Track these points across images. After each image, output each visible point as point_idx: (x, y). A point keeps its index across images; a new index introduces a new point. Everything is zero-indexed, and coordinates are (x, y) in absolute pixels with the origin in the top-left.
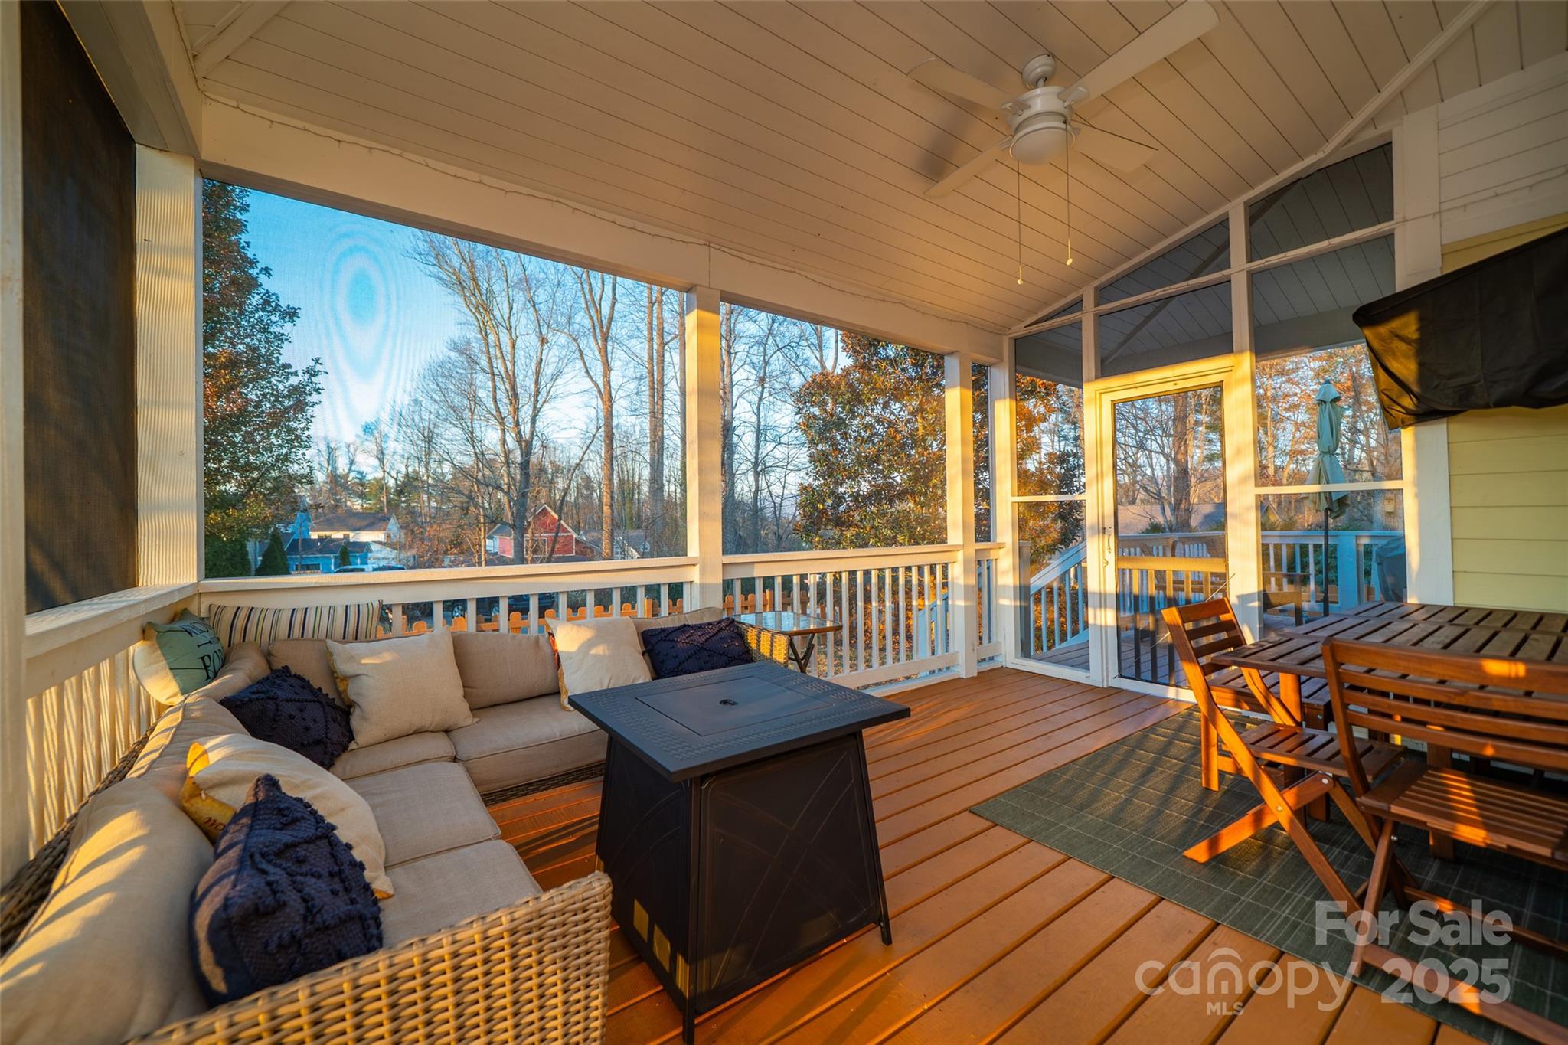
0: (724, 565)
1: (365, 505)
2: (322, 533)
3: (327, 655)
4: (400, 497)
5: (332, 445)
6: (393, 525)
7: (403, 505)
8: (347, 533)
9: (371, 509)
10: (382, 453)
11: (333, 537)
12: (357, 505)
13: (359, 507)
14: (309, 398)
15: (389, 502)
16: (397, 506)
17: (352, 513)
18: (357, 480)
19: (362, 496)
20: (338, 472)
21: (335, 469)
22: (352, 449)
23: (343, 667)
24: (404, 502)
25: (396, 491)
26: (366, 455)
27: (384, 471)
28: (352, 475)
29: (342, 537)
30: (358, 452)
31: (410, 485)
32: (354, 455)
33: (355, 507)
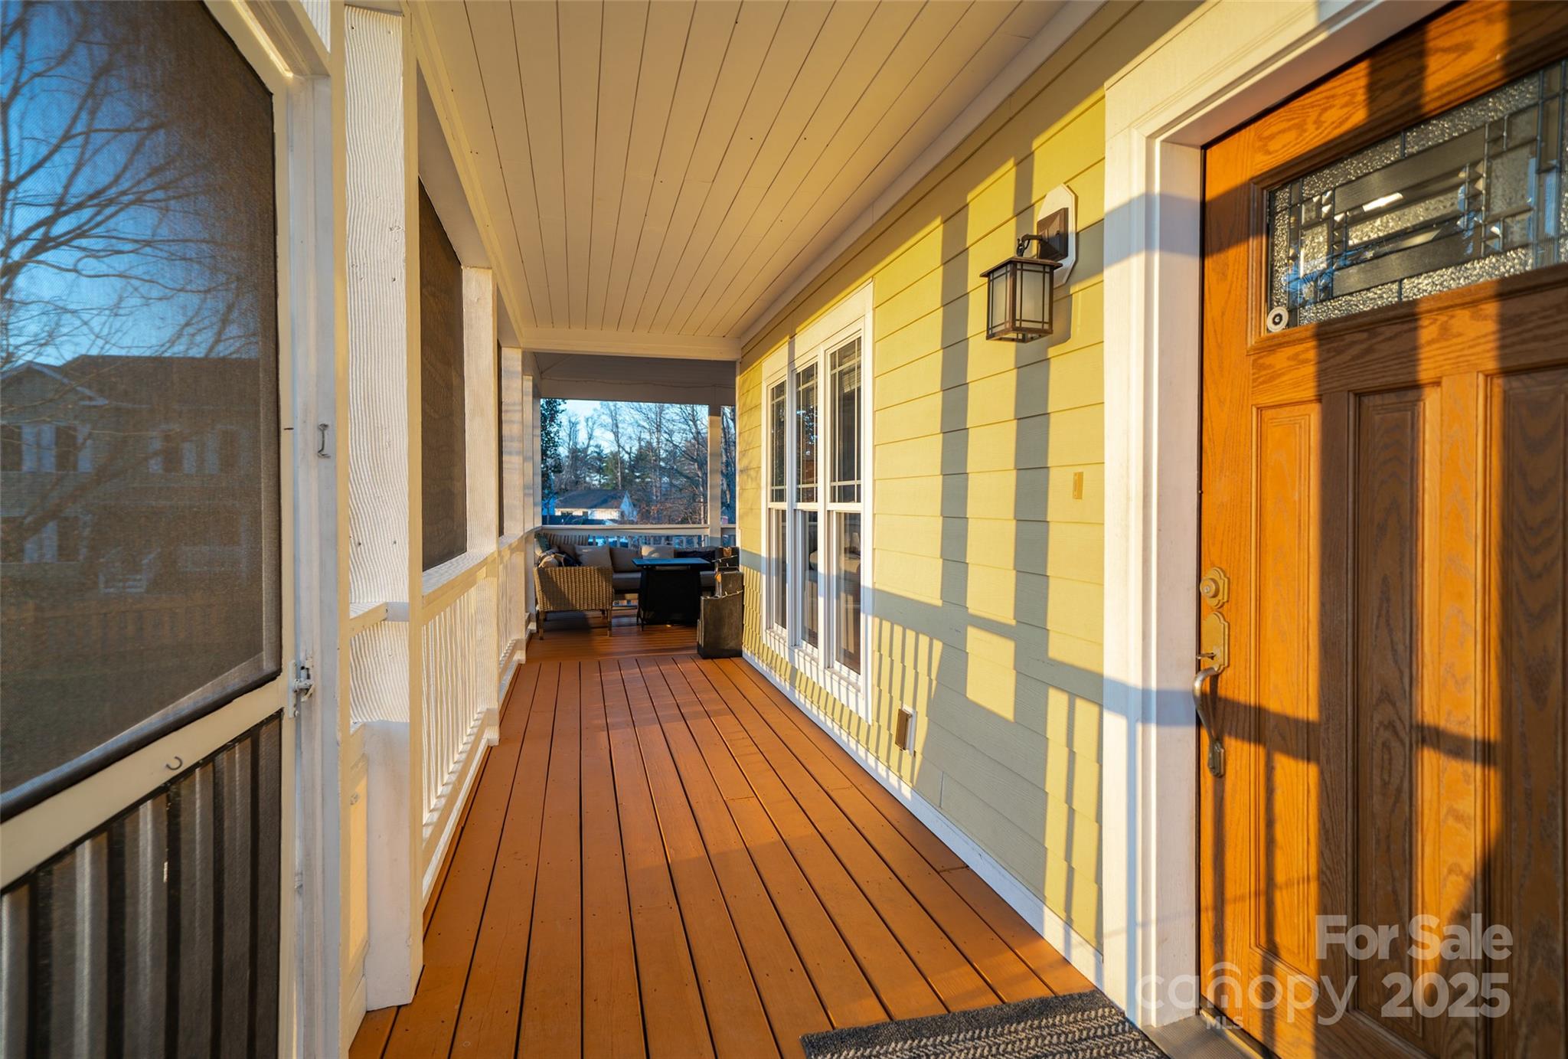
0: (722, 529)
1: (602, 481)
2: (566, 510)
3: (574, 549)
4: (633, 472)
5: (573, 420)
6: (626, 504)
7: (637, 480)
8: (585, 510)
9: (608, 484)
10: (617, 427)
11: (574, 514)
12: (595, 480)
13: (597, 483)
14: (558, 407)
15: (624, 477)
16: (631, 482)
17: (590, 490)
18: (595, 454)
19: (600, 470)
20: (578, 447)
21: (576, 443)
22: (590, 424)
23: (579, 552)
24: (638, 477)
25: (630, 466)
26: (603, 429)
27: (619, 446)
28: (591, 449)
29: (581, 514)
30: (595, 426)
31: (644, 459)
32: (592, 430)
33: (594, 482)
